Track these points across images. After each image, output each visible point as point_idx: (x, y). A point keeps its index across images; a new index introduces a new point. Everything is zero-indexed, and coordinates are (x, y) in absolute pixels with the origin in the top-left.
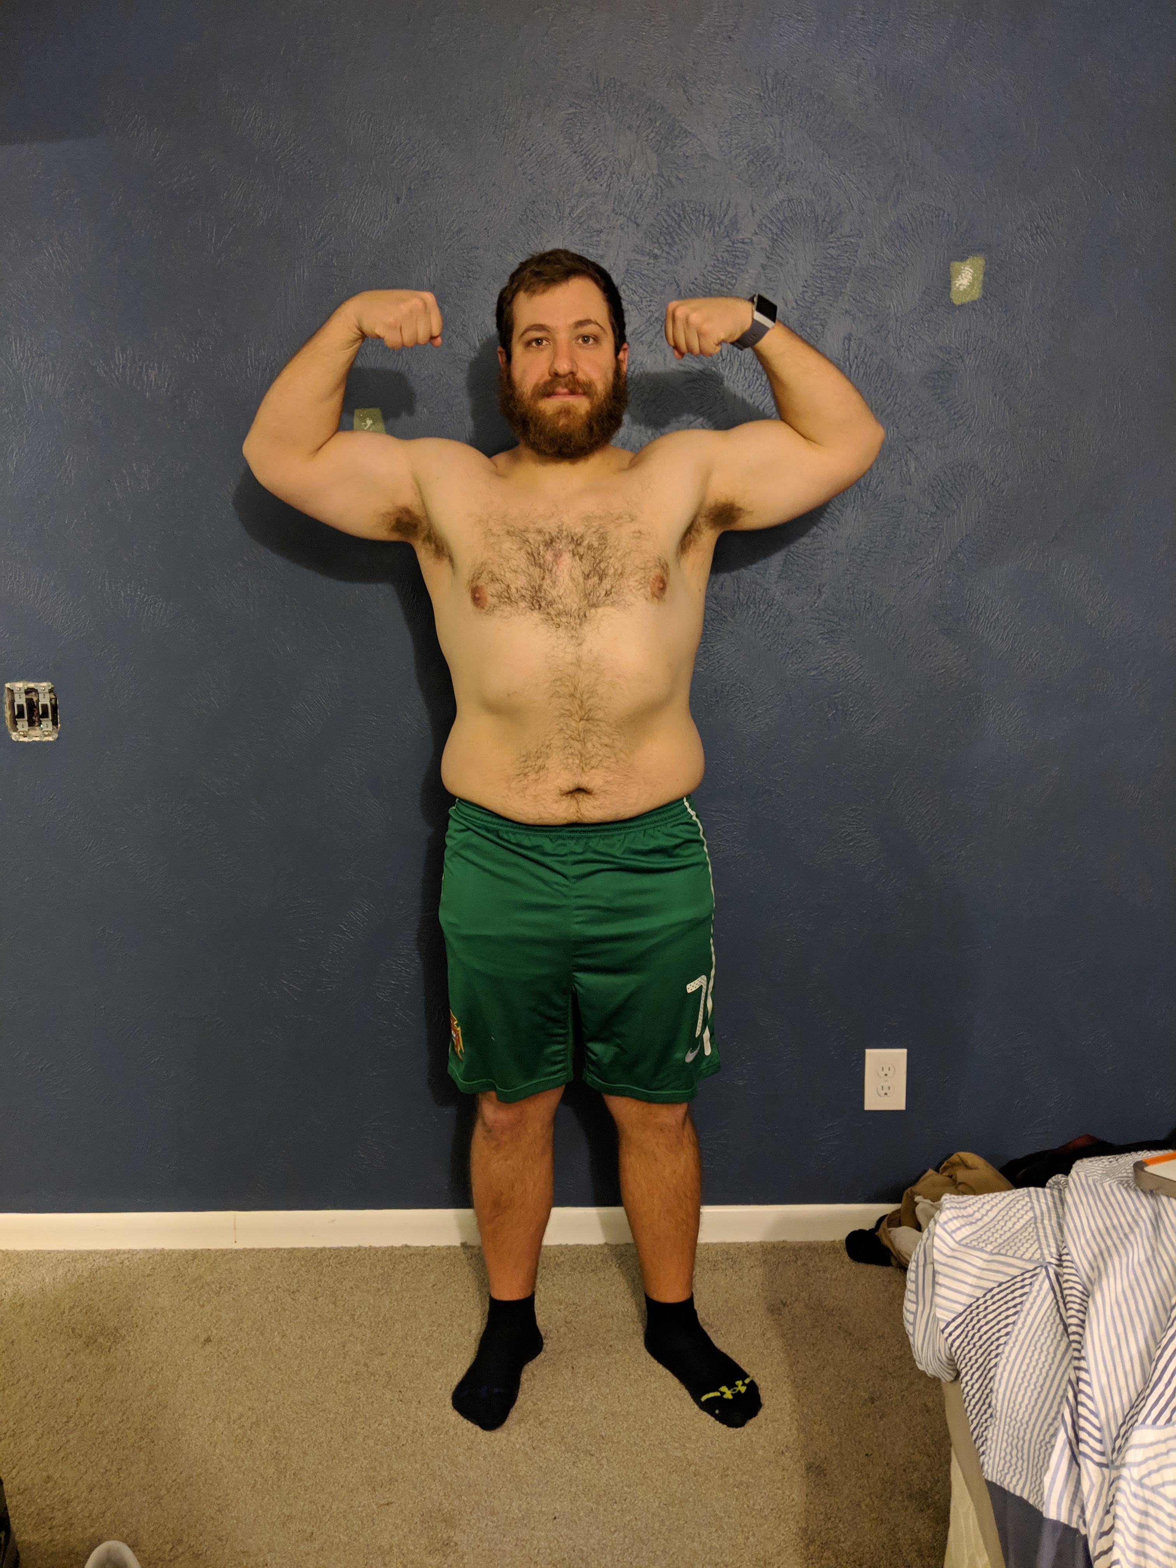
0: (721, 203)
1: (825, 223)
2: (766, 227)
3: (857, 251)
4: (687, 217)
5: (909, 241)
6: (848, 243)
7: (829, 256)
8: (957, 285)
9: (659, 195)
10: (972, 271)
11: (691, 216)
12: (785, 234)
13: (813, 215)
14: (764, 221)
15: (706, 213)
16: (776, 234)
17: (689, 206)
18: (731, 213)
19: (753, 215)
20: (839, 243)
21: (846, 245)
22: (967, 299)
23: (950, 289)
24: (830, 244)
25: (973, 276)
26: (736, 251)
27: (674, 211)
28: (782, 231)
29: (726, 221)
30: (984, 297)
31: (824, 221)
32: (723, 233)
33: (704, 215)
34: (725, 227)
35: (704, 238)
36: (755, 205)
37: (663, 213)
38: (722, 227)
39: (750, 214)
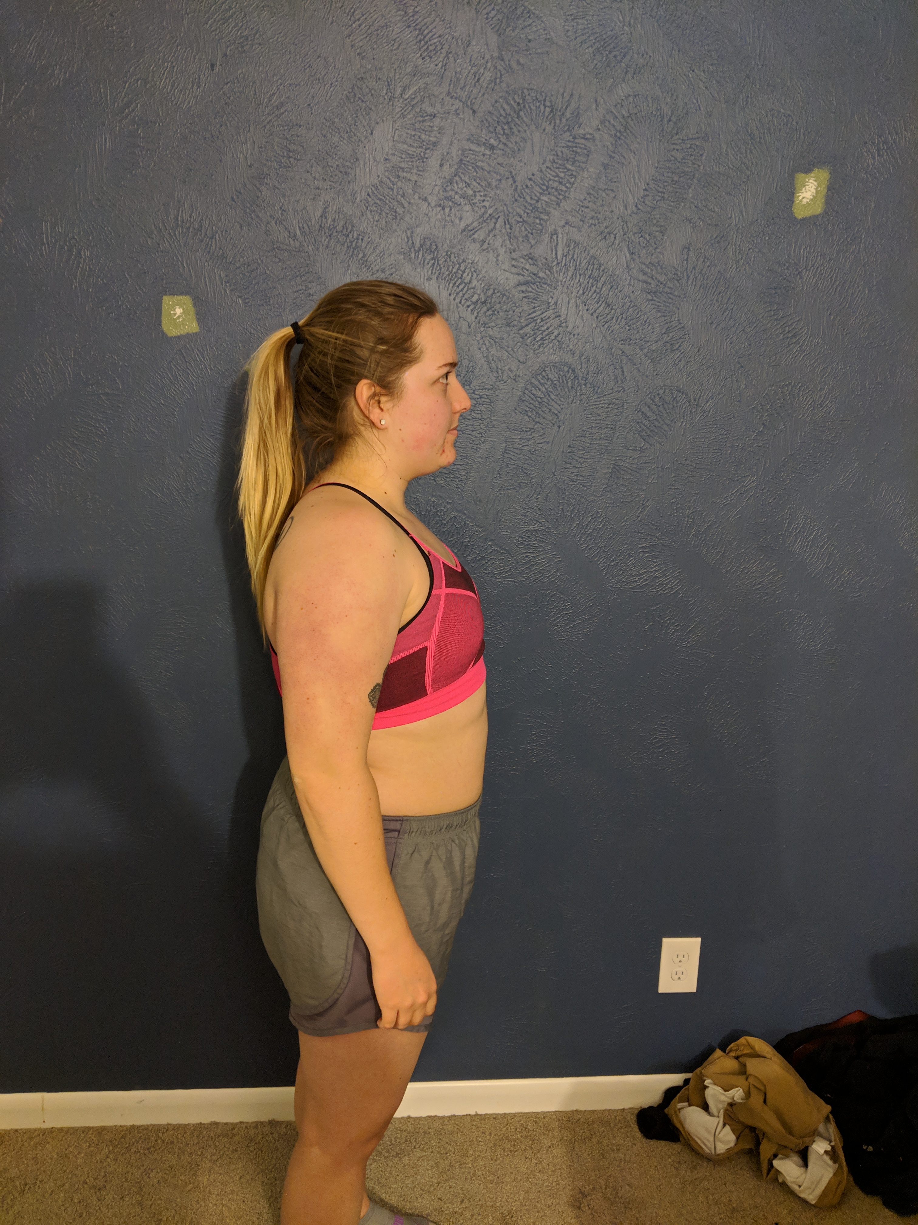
0: (563, 95)
1: (671, 123)
2: (609, 122)
3: (702, 155)
4: (527, 106)
5: (755, 147)
6: (693, 146)
7: (672, 158)
8: (800, 198)
9: (498, 80)
10: (816, 183)
11: (531, 105)
12: (628, 131)
13: (659, 113)
14: (607, 117)
15: (548, 103)
16: (620, 132)
17: (529, 95)
18: (573, 105)
19: (597, 109)
20: (684, 146)
21: (690, 147)
22: (808, 213)
23: (793, 202)
24: (675, 146)
25: (816, 189)
26: (576, 147)
27: (514, 99)
28: (626, 128)
29: (568, 114)
30: (826, 213)
31: (670, 120)
32: (564, 126)
33: (545, 106)
34: (567, 120)
35: (544, 130)
36: (599, 99)
37: (501, 101)
38: (564, 120)
39: (594, 106)
